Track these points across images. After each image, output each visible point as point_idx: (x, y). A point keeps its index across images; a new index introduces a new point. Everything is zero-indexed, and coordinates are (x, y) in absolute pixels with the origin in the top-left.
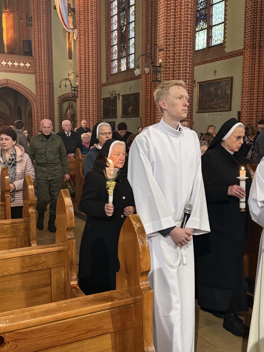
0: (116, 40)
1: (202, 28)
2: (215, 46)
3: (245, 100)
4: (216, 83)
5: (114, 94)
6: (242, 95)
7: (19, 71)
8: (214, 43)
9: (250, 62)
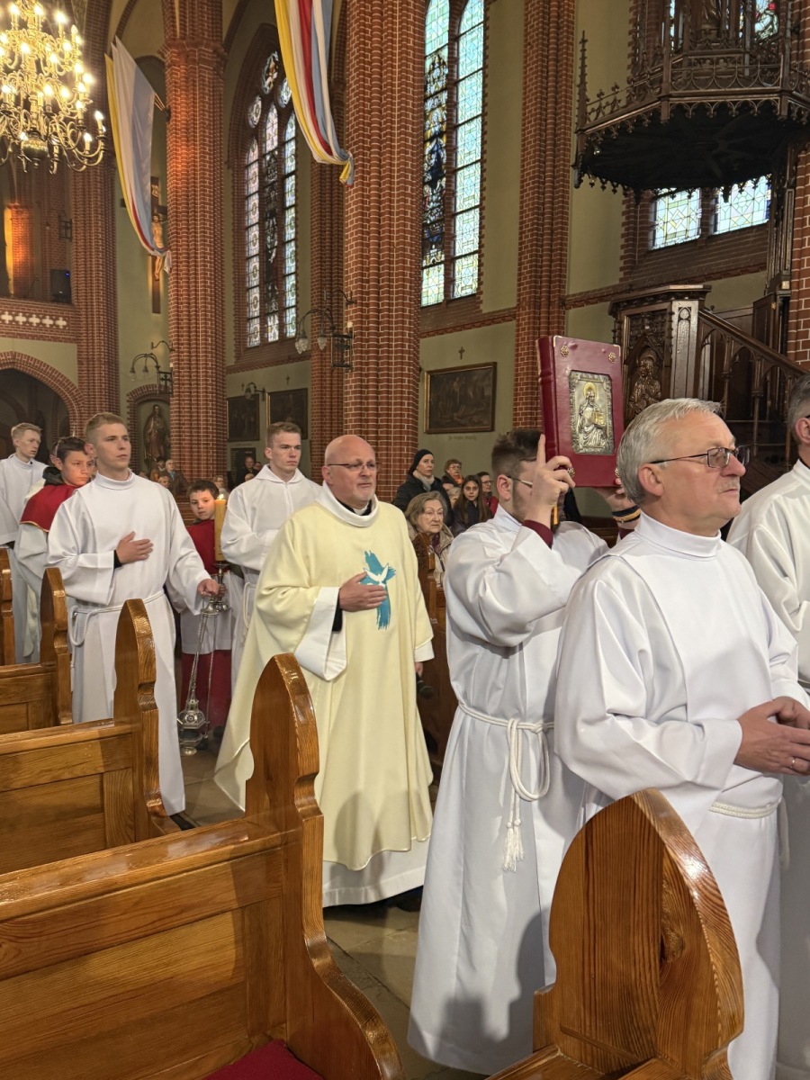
0: (257, 277)
1: (434, 261)
2: (462, 298)
3: (521, 409)
4: (464, 373)
5: (253, 390)
6: (516, 400)
7: (42, 336)
8: (459, 292)
9: (529, 333)
